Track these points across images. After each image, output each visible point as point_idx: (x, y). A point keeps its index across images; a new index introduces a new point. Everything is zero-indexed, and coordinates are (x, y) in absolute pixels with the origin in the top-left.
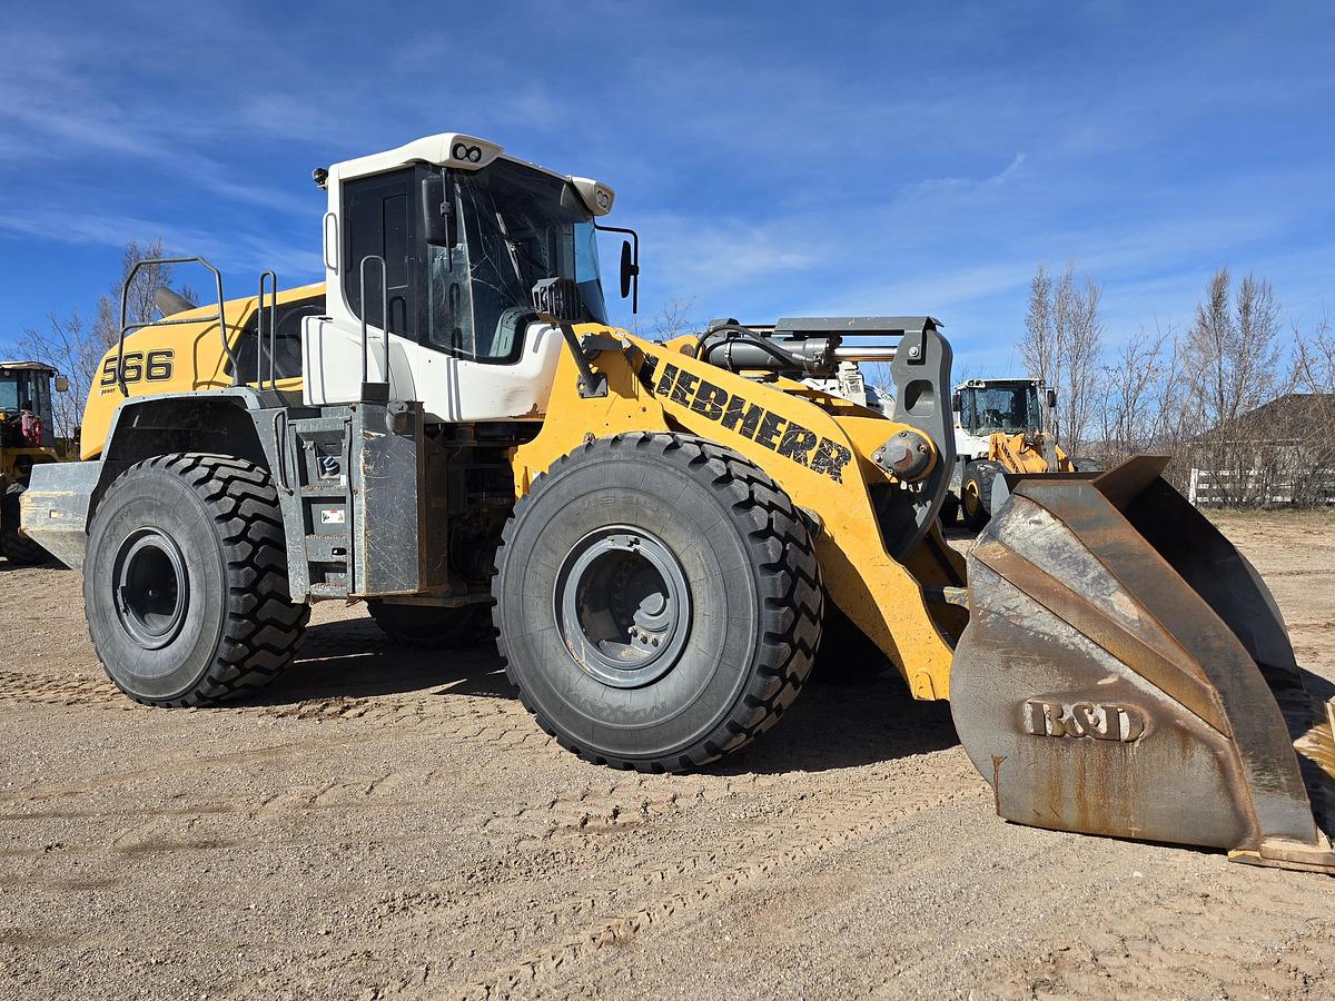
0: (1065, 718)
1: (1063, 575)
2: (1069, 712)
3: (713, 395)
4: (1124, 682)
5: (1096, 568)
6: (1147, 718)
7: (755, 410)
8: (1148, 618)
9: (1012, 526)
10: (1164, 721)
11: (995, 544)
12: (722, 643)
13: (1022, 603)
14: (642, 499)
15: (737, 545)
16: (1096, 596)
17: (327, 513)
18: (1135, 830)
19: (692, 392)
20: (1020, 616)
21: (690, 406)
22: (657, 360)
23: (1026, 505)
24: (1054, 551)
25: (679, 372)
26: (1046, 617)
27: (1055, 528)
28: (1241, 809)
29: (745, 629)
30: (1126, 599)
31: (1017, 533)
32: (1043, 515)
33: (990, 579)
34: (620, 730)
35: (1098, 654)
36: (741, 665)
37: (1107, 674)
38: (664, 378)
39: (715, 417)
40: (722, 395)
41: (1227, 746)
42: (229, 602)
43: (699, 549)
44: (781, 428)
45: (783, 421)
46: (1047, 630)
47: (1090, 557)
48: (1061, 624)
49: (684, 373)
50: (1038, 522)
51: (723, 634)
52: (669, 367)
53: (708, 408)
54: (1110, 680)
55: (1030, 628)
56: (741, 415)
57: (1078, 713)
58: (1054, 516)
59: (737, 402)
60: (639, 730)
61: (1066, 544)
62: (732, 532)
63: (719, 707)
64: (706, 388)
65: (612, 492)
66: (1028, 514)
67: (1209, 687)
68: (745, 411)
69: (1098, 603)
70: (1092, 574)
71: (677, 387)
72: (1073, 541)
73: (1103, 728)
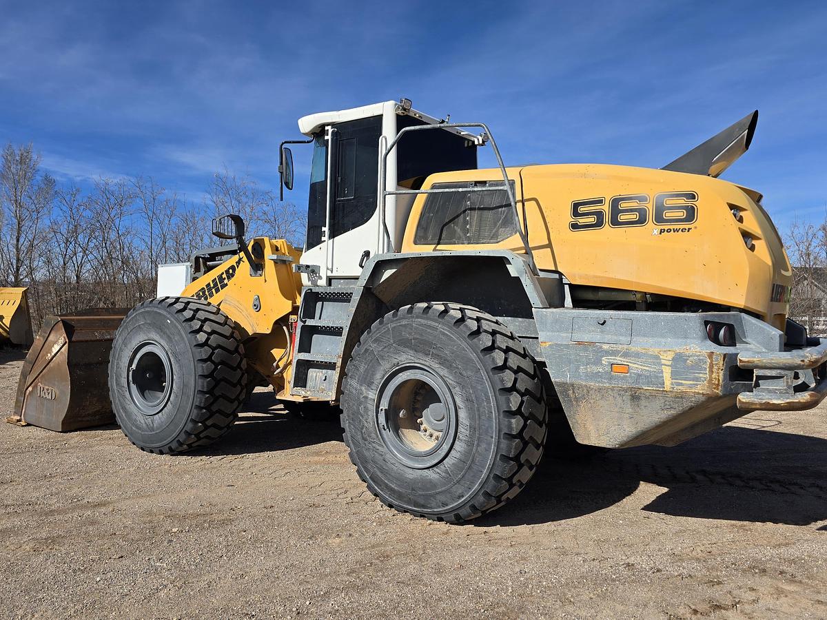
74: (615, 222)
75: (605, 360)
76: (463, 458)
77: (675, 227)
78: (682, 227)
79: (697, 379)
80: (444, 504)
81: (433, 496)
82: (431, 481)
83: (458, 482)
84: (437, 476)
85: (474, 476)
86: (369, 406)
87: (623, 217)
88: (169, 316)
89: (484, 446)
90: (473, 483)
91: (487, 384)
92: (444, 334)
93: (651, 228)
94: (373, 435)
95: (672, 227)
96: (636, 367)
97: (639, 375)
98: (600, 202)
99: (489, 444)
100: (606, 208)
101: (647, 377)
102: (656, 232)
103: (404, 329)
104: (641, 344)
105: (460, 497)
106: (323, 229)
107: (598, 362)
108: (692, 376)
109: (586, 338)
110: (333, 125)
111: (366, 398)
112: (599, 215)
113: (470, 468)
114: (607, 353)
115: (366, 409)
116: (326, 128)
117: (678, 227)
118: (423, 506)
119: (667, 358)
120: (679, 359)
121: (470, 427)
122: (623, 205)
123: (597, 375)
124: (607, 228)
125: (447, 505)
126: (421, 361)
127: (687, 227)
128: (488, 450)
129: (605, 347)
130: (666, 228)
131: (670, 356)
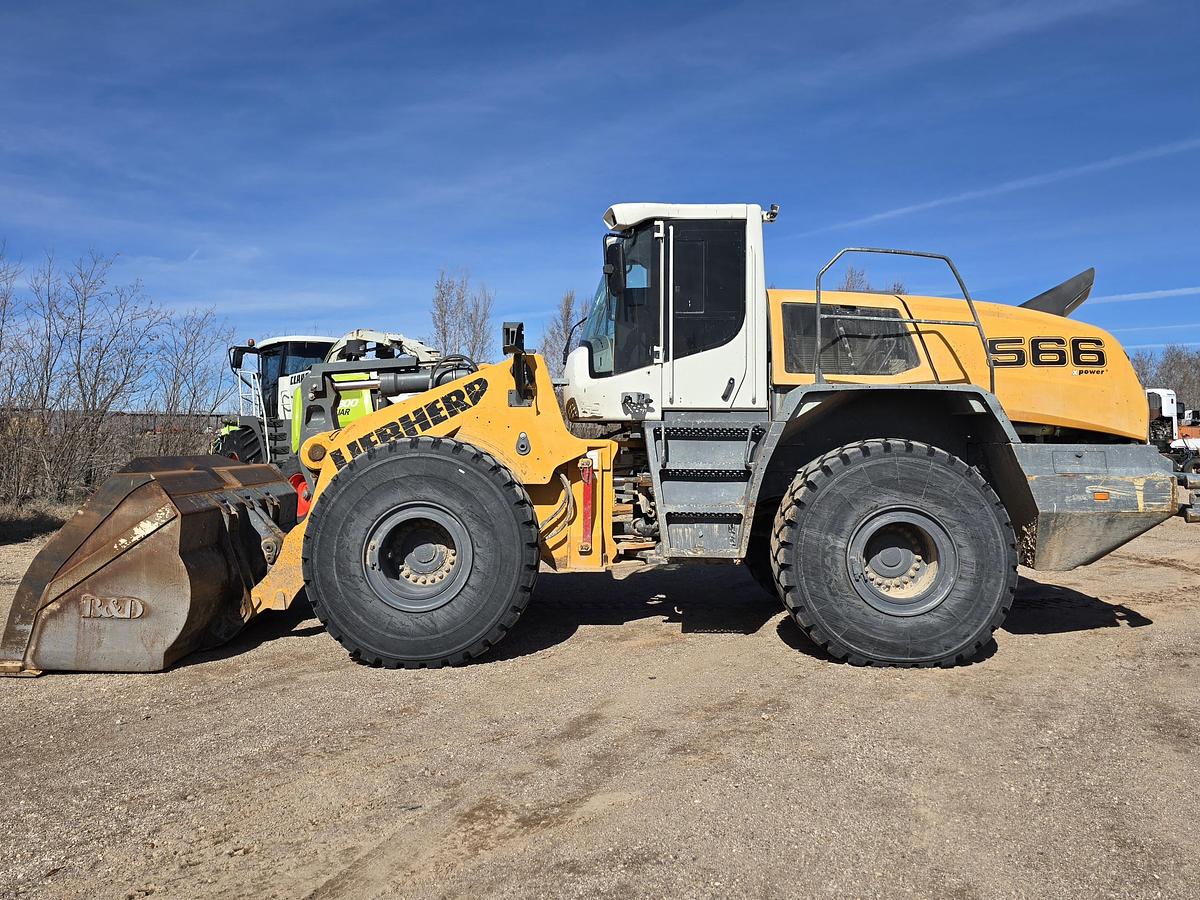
74: (1037, 362)
75: (1088, 490)
76: (969, 596)
77: (1091, 369)
78: (1097, 369)
79: (1163, 500)
80: (947, 647)
81: (936, 641)
82: (930, 626)
83: (965, 621)
84: (938, 620)
85: (982, 613)
86: (839, 557)
87: (1044, 358)
88: (461, 463)
89: (993, 581)
90: (980, 620)
91: (994, 520)
92: (937, 472)
93: (1071, 368)
94: (846, 589)
95: (1088, 369)
96: (1115, 494)
97: (1118, 501)
98: (1020, 341)
99: (998, 579)
100: (1026, 348)
101: (1124, 502)
102: (1076, 373)
103: (884, 469)
104: (1117, 473)
105: (965, 637)
106: (656, 349)
107: (1082, 491)
108: (1159, 498)
109: (1069, 470)
110: (667, 221)
111: (834, 547)
112: (1020, 354)
113: (978, 605)
114: (1090, 483)
115: (834, 561)
116: (656, 223)
117: (1094, 369)
118: (923, 654)
119: (1140, 484)
120: (1149, 484)
121: (977, 565)
122: (1043, 346)
123: (1081, 504)
124: (1029, 365)
125: (950, 648)
126: (908, 503)
127: (1100, 370)
128: (996, 585)
129: (1088, 477)
130: (1084, 369)
131: (1142, 482)
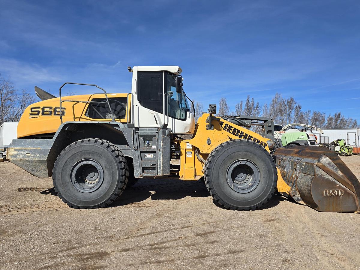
0: (331, 193)
1: (330, 168)
2: (331, 191)
3: (237, 131)
4: (340, 186)
5: (336, 167)
6: (343, 192)
7: (246, 135)
8: (344, 175)
9: (322, 160)
10: (346, 192)
11: (320, 163)
12: (267, 183)
13: (324, 173)
14: (249, 154)
15: (270, 163)
16: (336, 172)
17: (147, 155)
18: (341, 211)
19: (232, 130)
20: (323, 175)
21: (231, 133)
22: (223, 122)
23: (325, 156)
24: (329, 164)
25: (229, 126)
26: (328, 175)
27: (329, 160)
28: (357, 205)
29: (272, 180)
30: (340, 172)
31: (323, 161)
32: (327, 158)
33: (319, 169)
34: (244, 202)
35: (336, 181)
36: (271, 187)
37: (337, 184)
38: (225, 127)
39: (237, 136)
40: (239, 131)
41: (355, 195)
42: (120, 179)
43: (263, 164)
44: (252, 139)
45: (253, 137)
46: (328, 178)
47: (335, 165)
48: (330, 177)
49: (230, 126)
50: (327, 159)
51: (268, 181)
52: (226, 124)
53: (235, 134)
54: (338, 186)
55: (325, 177)
56: (243, 136)
57: (333, 192)
58: (329, 158)
59: (242, 133)
60: (249, 202)
61: (331, 163)
62: (269, 161)
63: (266, 196)
64: (235, 129)
65: (242, 152)
66: (325, 158)
67: (353, 186)
68: (244, 135)
69: (336, 173)
70: (335, 168)
71: (228, 129)
72: (332, 162)
73: (336, 194)
